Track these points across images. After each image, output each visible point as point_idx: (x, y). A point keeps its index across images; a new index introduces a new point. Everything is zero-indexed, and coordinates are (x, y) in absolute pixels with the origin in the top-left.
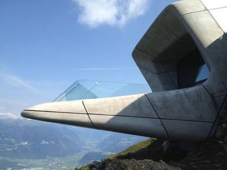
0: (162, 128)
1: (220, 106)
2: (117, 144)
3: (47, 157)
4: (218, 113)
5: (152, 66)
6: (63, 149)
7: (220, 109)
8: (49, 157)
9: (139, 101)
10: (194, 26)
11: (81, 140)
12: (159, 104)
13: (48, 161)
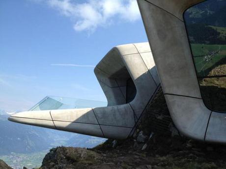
0: (100, 130)
1: (138, 118)
2: (87, 142)
3: (12, 153)
4: (136, 123)
5: (108, 82)
6: (29, 146)
7: (138, 120)
8: (15, 153)
9: (87, 114)
10: (129, 63)
11: (49, 137)
12: (100, 115)
13: (12, 158)
